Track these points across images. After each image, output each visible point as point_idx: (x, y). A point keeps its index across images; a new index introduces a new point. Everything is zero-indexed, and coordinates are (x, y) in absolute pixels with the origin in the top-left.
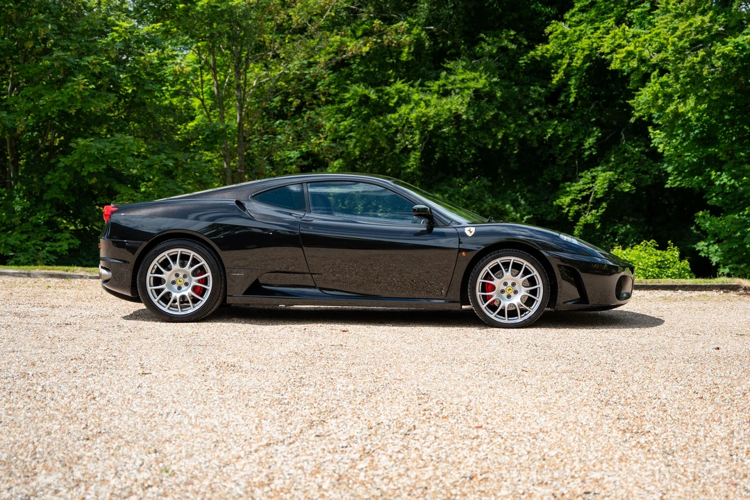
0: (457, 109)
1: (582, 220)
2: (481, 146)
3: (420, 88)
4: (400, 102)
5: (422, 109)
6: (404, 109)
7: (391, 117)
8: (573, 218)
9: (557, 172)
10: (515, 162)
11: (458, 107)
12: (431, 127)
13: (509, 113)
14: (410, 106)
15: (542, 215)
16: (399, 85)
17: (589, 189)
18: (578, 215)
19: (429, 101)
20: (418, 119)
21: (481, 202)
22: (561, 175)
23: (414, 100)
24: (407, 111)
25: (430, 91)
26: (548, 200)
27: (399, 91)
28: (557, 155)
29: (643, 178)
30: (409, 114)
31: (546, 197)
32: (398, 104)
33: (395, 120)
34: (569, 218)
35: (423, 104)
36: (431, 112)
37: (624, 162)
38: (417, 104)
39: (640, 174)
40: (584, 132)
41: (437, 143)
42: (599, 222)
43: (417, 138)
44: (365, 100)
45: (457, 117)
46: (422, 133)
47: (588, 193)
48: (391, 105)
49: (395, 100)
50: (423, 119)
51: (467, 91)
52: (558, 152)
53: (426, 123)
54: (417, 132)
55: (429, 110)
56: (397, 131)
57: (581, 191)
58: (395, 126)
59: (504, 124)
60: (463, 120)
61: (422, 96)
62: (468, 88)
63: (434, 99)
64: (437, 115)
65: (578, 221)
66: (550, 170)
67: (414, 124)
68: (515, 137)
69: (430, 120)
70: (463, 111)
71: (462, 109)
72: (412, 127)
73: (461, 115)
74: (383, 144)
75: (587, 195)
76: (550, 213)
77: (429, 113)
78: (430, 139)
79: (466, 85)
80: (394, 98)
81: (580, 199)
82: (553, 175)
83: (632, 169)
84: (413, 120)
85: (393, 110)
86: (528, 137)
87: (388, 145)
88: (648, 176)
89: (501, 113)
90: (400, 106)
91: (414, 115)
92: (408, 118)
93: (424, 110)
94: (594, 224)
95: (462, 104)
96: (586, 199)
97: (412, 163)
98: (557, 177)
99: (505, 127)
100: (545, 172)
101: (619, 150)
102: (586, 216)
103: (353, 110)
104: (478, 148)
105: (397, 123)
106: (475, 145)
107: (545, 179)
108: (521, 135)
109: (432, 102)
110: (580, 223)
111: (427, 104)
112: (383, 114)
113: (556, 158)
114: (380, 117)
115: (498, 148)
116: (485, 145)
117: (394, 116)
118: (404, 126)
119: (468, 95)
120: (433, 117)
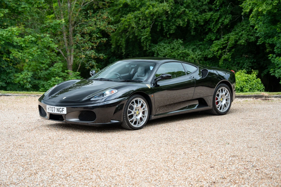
0: (166, 9)
2: (178, 25)
4: (142, 5)
5: (151, 9)
6: (142, 9)
7: (136, 13)
8: (219, 56)
9: (212, 36)
10: (194, 31)
12: (155, 17)
13: (190, 9)
14: (146, 8)
15: (206, 55)
17: (226, 43)
18: (221, 55)
19: (154, 5)
20: (150, 13)
21: (178, 50)
22: (214, 37)
23: (147, 5)
26: (209, 48)
28: (212, 28)
29: (250, 38)
30: (145, 11)
31: (208, 47)
34: (217, 57)
35: (151, 6)
36: (155, 9)
37: (242, 31)
39: (249, 36)
40: (224, 17)
41: (158, 24)
42: (231, 58)
43: (149, 22)
44: (126, 5)
46: (151, 20)
47: (226, 45)
48: (137, 7)
49: (139, 5)
52: (212, 27)
53: (153, 15)
54: (149, 19)
56: (140, 19)
57: (223, 44)
58: (139, 17)
59: (188, 15)
60: (169, 14)
61: (151, 3)
63: (156, 4)
66: (209, 35)
67: (147, 16)
68: (193, 20)
69: (155, 14)
71: (168, 9)
73: (168, 12)
74: (134, 25)
75: (225, 46)
76: (210, 54)
78: (155, 22)
81: (222, 48)
82: (210, 37)
83: (246, 34)
84: (147, 14)
85: (138, 9)
86: (199, 20)
87: (136, 25)
88: (253, 37)
89: (186, 10)
90: (141, 7)
91: (147, 12)
92: (144, 13)
94: (228, 59)
95: (168, 6)
96: (224, 48)
97: (146, 33)
98: (212, 38)
99: (189, 16)
100: (207, 36)
101: (241, 25)
102: (225, 55)
103: (121, 10)
104: (177, 26)
105: (140, 15)
106: (175, 25)
107: (207, 39)
108: (196, 19)
109: (156, 6)
110: (222, 59)
111: (153, 6)
112: (133, 11)
113: (212, 30)
114: (132, 13)
115: (185, 26)
116: (179, 24)
117: (138, 12)
118: (143, 17)
119: (172, 2)
120: (156, 12)
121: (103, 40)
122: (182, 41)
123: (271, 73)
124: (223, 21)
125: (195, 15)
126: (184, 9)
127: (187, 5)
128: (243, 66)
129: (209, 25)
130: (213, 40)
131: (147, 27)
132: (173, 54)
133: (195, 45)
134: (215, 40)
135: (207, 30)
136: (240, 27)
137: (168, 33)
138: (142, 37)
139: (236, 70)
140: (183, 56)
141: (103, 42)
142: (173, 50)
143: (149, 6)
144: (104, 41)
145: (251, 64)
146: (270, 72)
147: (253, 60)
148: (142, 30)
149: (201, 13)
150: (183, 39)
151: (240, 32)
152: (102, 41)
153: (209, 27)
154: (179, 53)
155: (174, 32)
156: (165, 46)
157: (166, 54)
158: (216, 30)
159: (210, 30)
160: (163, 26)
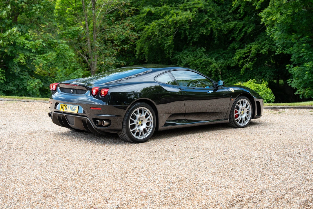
0: (189, 17)
1: (245, 67)
2: (201, 33)
3: (175, 8)
5: (174, 17)
6: (167, 17)
7: (160, 21)
8: (241, 65)
9: (236, 45)
10: (217, 40)
12: (178, 25)
13: (214, 18)
14: (170, 16)
15: (228, 64)
16: (165, 6)
17: (248, 52)
18: (243, 64)
19: (178, 13)
21: (201, 58)
22: (238, 46)
25: (179, 9)
27: (165, 9)
28: (236, 37)
29: (273, 47)
31: (232, 56)
32: (165, 15)
33: (163, 22)
34: (239, 65)
35: (175, 15)
37: (265, 40)
39: (272, 46)
40: (248, 26)
41: (181, 32)
42: (252, 67)
43: (172, 30)
44: (150, 13)
46: (174, 28)
47: (248, 54)
48: (161, 15)
49: (163, 13)
50: (175, 22)
51: (195, 9)
52: (236, 36)
53: (176, 23)
54: (172, 27)
55: (177, 17)
56: (163, 27)
57: (245, 53)
58: (163, 24)
59: (211, 23)
60: (192, 22)
61: (175, 11)
62: (195, 7)
63: (180, 12)
64: (181, 19)
65: (243, 67)
66: (233, 44)
67: (171, 24)
68: (216, 29)
69: (178, 22)
71: (191, 17)
73: (190, 20)
74: (157, 33)
76: (233, 63)
77: (177, 19)
78: (179, 30)
79: (195, 6)
80: (163, 12)
81: (244, 57)
82: (234, 46)
83: (268, 43)
84: (170, 22)
85: (162, 17)
86: (223, 29)
88: (275, 47)
89: (210, 18)
91: (170, 20)
92: (168, 21)
93: (175, 18)
94: (250, 68)
95: (192, 15)
96: (247, 57)
97: (170, 41)
98: (236, 47)
99: (212, 25)
100: (231, 44)
101: (264, 34)
102: (247, 64)
103: (145, 17)
104: (200, 35)
105: (163, 23)
106: (198, 33)
107: (230, 48)
108: (219, 28)
109: (179, 14)
110: (243, 68)
111: (177, 14)
112: (158, 19)
113: (235, 38)
114: (156, 21)
115: (208, 34)
116: (203, 33)
117: (162, 20)
118: (166, 25)
119: (196, 11)
120: (179, 21)
121: (124, 47)
122: (205, 49)
123: (289, 84)
124: (247, 30)
125: (219, 24)
126: (208, 17)
127: (210, 14)
128: (266, 76)
129: (233, 34)
130: (237, 49)
131: (170, 35)
132: (195, 62)
133: (219, 54)
134: (238, 49)
135: (230, 39)
136: (264, 36)
137: (191, 42)
138: (165, 45)
139: (258, 79)
140: (206, 64)
141: (124, 49)
142: (196, 58)
143: (173, 15)
144: (125, 48)
145: (273, 73)
146: (288, 82)
147: (275, 70)
148: (165, 38)
149: (225, 22)
150: (206, 48)
151: (263, 41)
152: (123, 48)
153: (233, 36)
154: (201, 61)
155: (197, 40)
156: (188, 54)
157: (189, 62)
158: (240, 38)
159: (234, 39)
160: (187, 34)
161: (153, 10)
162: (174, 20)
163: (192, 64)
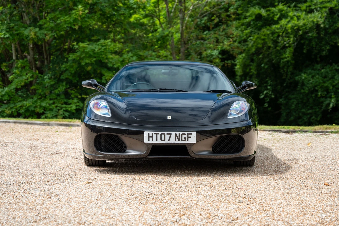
0: (318, 21)
2: (333, 44)
3: (294, 8)
4: (281, 17)
5: (295, 21)
6: (283, 22)
7: (274, 27)
11: (318, 19)
12: (301, 32)
14: (288, 20)
16: (281, 6)
19: (300, 16)
20: (292, 28)
21: (334, 80)
23: (290, 16)
24: (286, 23)
25: (301, 10)
27: (281, 11)
30: (286, 25)
32: (280, 19)
33: (278, 29)
35: (295, 18)
36: (301, 23)
38: (292, 18)
41: (304, 43)
43: (292, 39)
44: (259, 17)
45: (318, 26)
46: (295, 36)
48: (276, 19)
49: (278, 16)
50: (296, 28)
51: (324, 10)
53: (299, 29)
54: (292, 36)
55: (299, 22)
56: (279, 36)
58: (278, 32)
60: (322, 28)
61: (295, 13)
62: (325, 7)
63: (303, 15)
64: (304, 24)
67: (290, 31)
70: (321, 22)
71: (321, 21)
72: (289, 33)
73: (320, 25)
74: (270, 44)
77: (299, 23)
78: (300, 40)
79: (324, 5)
80: (277, 15)
84: (289, 29)
85: (277, 22)
87: (273, 44)
91: (289, 25)
92: (286, 28)
93: (296, 22)
95: (321, 17)
97: (288, 55)
103: (252, 23)
104: (331, 46)
106: (329, 44)
109: (302, 17)
111: (299, 18)
112: (270, 25)
114: (268, 27)
117: (277, 26)
118: (283, 33)
119: (325, 12)
120: (302, 26)
121: (227, 63)
131: (289, 47)
132: (326, 85)
138: (282, 61)
141: (228, 66)
142: (325, 80)
144: (229, 64)
148: (281, 51)
152: (226, 65)
154: (334, 84)
155: (327, 54)
156: (313, 74)
157: (316, 85)
160: (313, 45)
161: (263, 12)
162: (295, 26)
163: (321, 87)
